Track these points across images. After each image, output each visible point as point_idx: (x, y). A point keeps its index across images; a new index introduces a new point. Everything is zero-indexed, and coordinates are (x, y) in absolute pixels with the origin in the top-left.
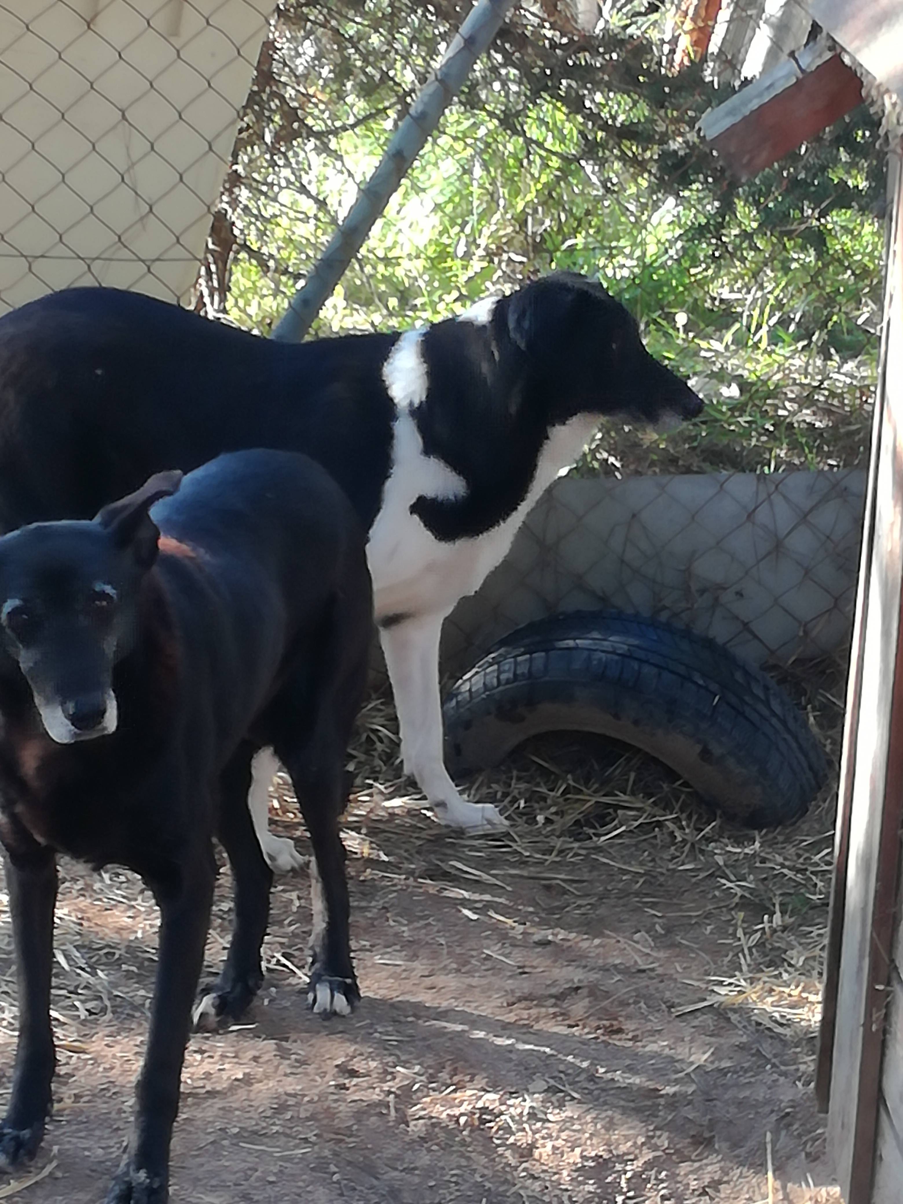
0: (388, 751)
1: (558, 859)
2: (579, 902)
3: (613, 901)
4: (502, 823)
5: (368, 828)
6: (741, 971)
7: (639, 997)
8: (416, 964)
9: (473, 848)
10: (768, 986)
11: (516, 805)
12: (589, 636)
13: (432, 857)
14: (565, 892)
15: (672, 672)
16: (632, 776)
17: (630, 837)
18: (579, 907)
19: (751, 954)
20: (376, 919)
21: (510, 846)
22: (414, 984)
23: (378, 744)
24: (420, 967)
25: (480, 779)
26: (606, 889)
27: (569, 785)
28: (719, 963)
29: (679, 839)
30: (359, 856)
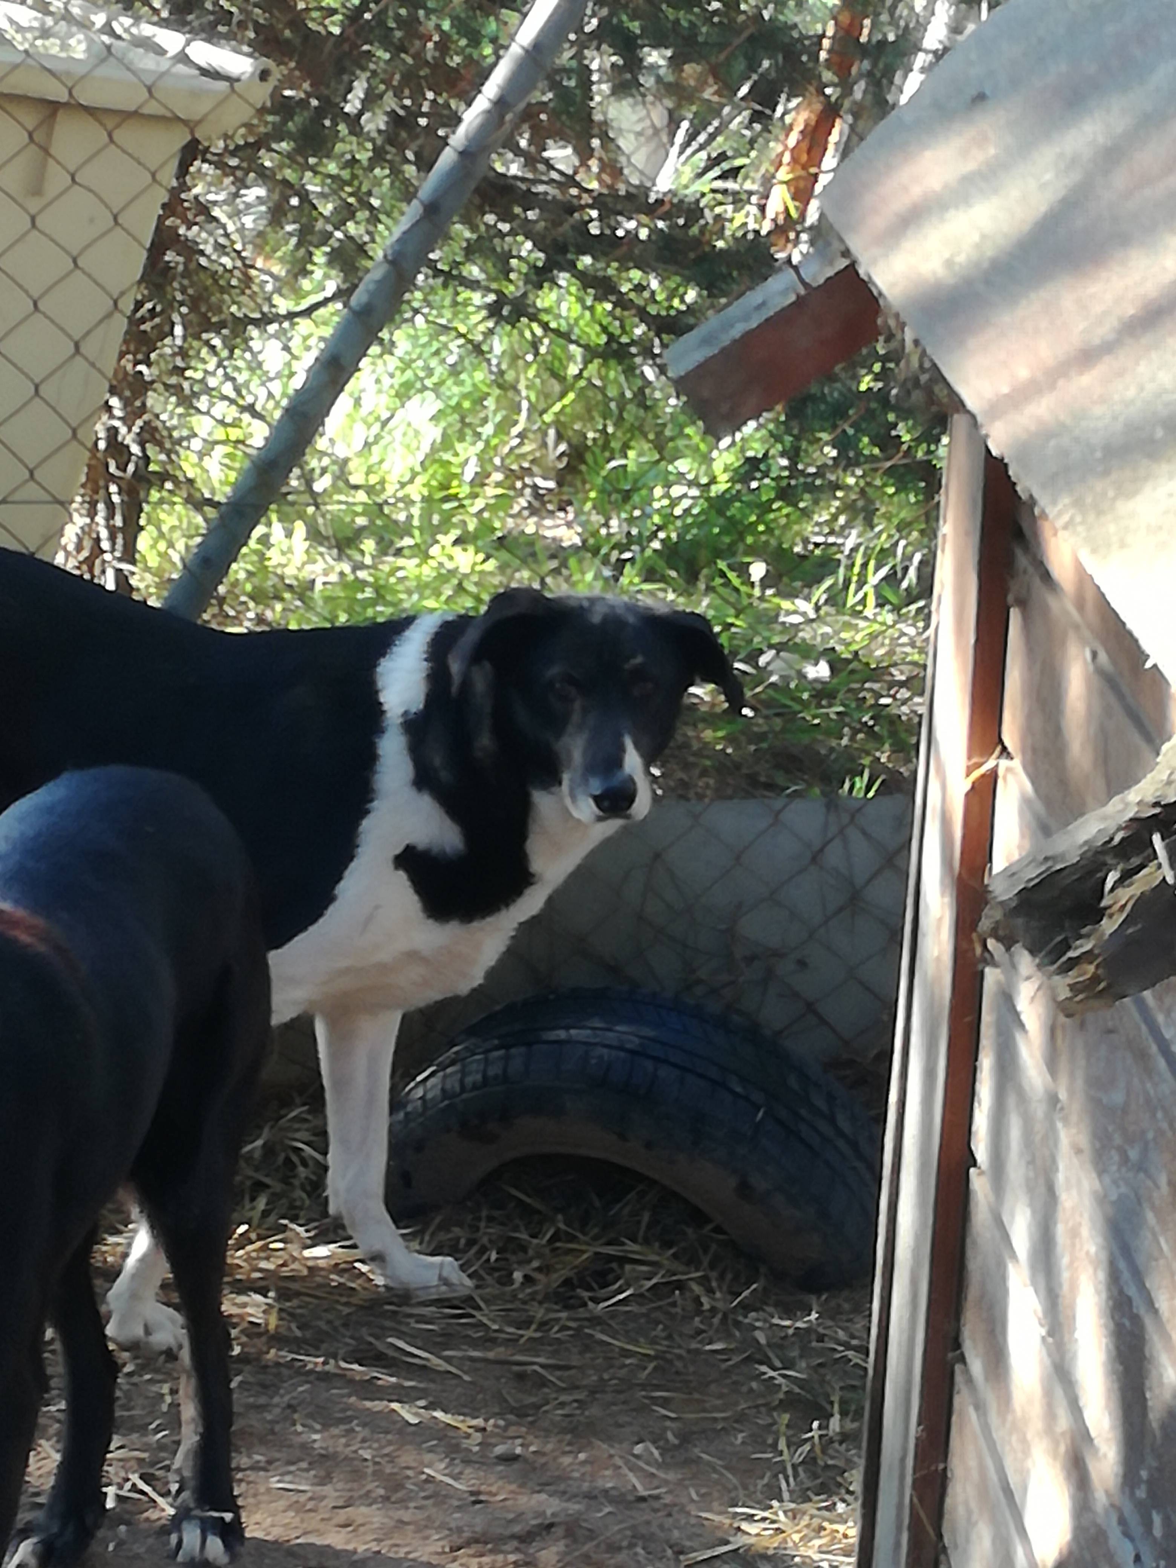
0: (314, 1178)
1: (538, 1335)
2: (563, 1398)
3: (609, 1397)
4: (464, 1283)
5: (278, 1290)
6: (781, 1500)
7: (638, 1537)
8: (327, 1489)
9: (421, 1319)
10: (816, 1522)
11: (485, 1257)
12: (589, 1024)
13: (364, 1331)
14: (543, 1383)
15: (701, 1076)
16: (646, 1217)
17: (641, 1305)
18: (562, 1405)
19: (796, 1475)
20: (278, 1422)
21: (473, 1316)
22: (323, 1520)
23: (301, 1169)
24: (331, 1493)
25: (437, 1220)
26: (601, 1379)
27: (558, 1231)
28: (752, 1488)
29: (706, 1306)
30: (262, 1330)
